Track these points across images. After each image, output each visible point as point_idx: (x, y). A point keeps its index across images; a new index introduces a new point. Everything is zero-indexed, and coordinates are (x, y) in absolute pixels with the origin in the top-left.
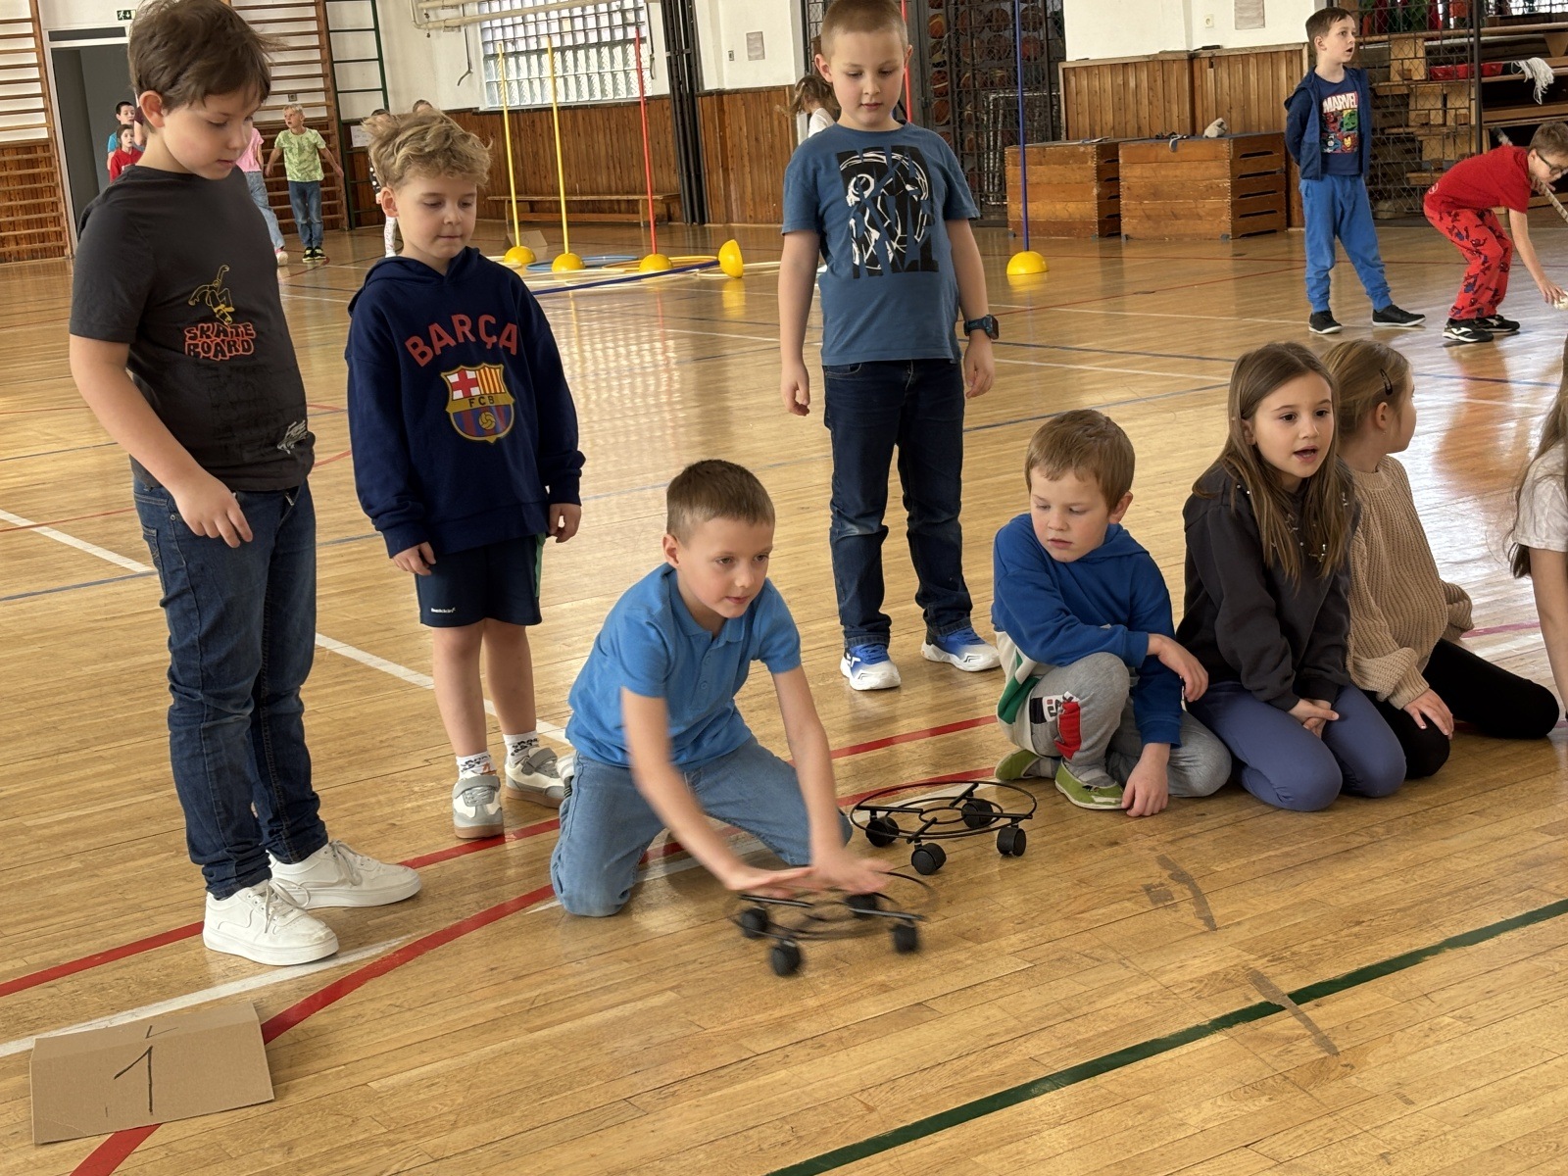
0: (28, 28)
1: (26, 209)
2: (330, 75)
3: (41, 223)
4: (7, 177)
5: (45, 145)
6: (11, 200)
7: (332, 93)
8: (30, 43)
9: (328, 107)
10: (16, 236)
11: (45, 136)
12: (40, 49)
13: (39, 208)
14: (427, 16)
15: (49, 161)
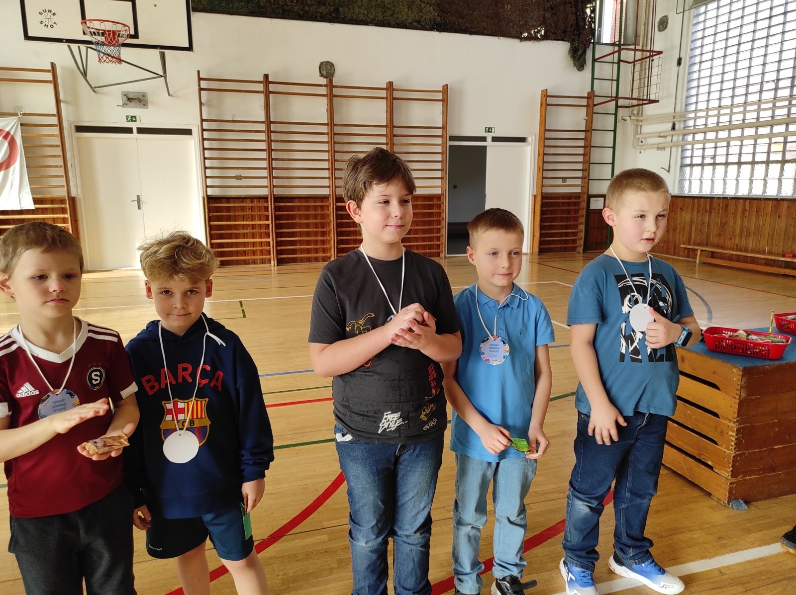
0: (439, 132)
1: (424, 231)
2: (586, 170)
3: (431, 239)
4: (417, 213)
5: (438, 197)
6: (417, 226)
7: (587, 180)
8: (439, 141)
9: (582, 187)
10: (417, 245)
11: (440, 193)
12: (443, 145)
13: (430, 231)
14: (642, 142)
15: (439, 206)
